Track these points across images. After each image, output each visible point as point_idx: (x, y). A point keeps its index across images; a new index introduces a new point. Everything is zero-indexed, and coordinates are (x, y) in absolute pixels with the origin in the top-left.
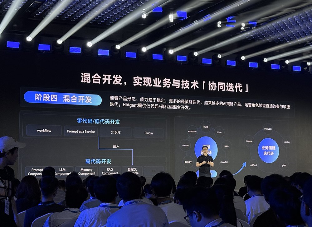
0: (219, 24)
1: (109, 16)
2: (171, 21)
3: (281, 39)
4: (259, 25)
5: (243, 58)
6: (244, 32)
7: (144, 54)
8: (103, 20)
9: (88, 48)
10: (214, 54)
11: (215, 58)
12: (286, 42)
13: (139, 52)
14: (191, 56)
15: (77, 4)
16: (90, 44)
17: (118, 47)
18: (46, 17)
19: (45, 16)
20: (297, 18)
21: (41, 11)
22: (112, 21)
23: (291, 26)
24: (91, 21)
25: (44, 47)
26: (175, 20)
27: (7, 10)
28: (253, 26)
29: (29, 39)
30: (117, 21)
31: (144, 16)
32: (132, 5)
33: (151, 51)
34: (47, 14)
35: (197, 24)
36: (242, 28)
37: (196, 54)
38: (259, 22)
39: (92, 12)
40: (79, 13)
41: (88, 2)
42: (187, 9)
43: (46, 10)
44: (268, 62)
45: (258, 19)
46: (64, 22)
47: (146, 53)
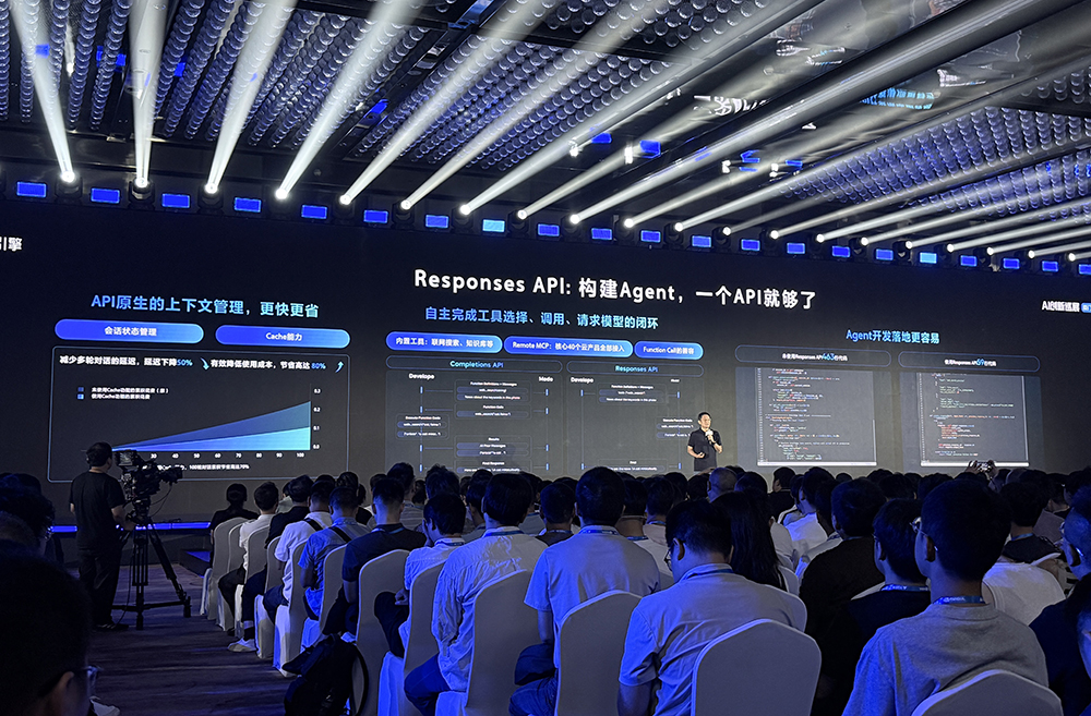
0: (726, 164)
1: (505, 153)
2: (629, 160)
3: (853, 195)
4: (806, 167)
5: (775, 235)
6: (776, 181)
7: (575, 229)
8: (492, 161)
9: (462, 218)
10: (715, 226)
11: (717, 235)
12: (861, 201)
13: (565, 225)
14: (668, 232)
15: (441, 128)
16: (466, 209)
17: (522, 214)
18: (379, 157)
19: (377, 154)
20: (885, 153)
21: (368, 144)
22: (510, 163)
23: (874, 168)
24: (469, 163)
25: (375, 217)
26: (637, 161)
27: (302, 142)
28: (795, 169)
29: (346, 199)
30: (521, 162)
31: (574, 153)
32: (550, 129)
33: (587, 223)
34: (381, 149)
35: (681, 167)
36: (773, 175)
37: (679, 227)
38: (807, 160)
39: (469, 145)
40: (445, 146)
41: (462, 125)
42: (660, 137)
43: (379, 142)
44: (826, 241)
45: (805, 155)
46: (413, 166)
47: (578, 226)
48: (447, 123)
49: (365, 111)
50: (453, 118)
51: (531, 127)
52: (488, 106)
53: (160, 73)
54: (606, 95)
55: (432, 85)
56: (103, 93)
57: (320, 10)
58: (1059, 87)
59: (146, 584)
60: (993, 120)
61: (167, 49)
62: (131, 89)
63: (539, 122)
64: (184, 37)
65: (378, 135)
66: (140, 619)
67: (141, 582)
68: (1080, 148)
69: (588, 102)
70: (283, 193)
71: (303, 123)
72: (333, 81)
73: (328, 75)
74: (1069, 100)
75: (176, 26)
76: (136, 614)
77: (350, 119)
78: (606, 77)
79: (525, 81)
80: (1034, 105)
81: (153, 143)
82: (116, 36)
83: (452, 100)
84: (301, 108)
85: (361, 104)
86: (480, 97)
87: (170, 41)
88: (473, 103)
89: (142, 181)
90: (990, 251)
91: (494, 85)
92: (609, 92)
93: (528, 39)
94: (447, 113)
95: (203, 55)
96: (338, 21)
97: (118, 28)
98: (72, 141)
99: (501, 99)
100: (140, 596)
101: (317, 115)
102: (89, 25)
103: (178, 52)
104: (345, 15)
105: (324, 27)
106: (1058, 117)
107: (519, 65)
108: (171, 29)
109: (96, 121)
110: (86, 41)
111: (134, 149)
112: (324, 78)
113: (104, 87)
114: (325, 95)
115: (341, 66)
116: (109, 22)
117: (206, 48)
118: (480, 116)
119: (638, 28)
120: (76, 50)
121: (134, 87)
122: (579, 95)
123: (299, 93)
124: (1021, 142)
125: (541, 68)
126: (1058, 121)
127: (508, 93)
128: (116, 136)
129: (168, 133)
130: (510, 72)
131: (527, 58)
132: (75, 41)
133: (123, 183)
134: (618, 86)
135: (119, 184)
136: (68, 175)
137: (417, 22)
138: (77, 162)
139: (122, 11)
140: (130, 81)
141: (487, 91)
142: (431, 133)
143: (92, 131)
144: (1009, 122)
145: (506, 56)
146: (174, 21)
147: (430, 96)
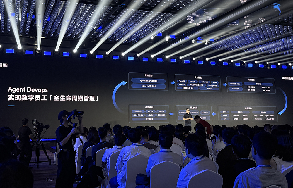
0: (193, 41)
1: (133, 39)
2: (167, 40)
3: (228, 48)
4: (215, 41)
5: (207, 59)
6: (207, 45)
7: (152, 59)
8: (130, 41)
9: (122, 56)
10: (191, 57)
11: (191, 59)
12: (231, 50)
13: (150, 57)
14: (178, 59)
15: (117, 33)
16: (123, 54)
17: (138, 55)
18: (100, 41)
19: (100, 40)
20: (237, 37)
21: (97, 37)
22: (135, 41)
23: (234, 41)
24: (124, 42)
25: (99, 56)
26: (169, 40)
27: (80, 37)
28: (212, 41)
29: (92, 52)
30: (138, 41)
31: (152, 38)
32: (146, 32)
33: (156, 57)
34: (101, 39)
35: (181, 41)
36: (206, 43)
37: (181, 58)
38: (215, 39)
39: (124, 37)
40: (117, 37)
41: (122, 32)
42: (175, 34)
43: (100, 37)
44: (221, 61)
45: (215, 38)
46: (109, 43)
47: (153, 58)
48: (118, 31)
49: (97, 29)
50: (120, 30)
51: (141, 32)
52: (129, 27)
53: (44, 20)
54: (161, 23)
55: (114, 22)
56: (29, 26)
57: (85, 3)
58: (285, 18)
59: (40, 156)
60: (267, 27)
61: (45, 14)
62: (36, 25)
63: (143, 31)
64: (50, 11)
65: (100, 35)
66: (38, 165)
67: (38, 155)
68: (292, 35)
69: (155, 25)
70: (75, 51)
71: (80, 32)
72: (88, 21)
73: (87, 20)
74: (288, 22)
75: (48, 8)
76: (37, 164)
77: (93, 31)
78: (160, 18)
79: (139, 20)
80: (278, 23)
81: (42, 38)
82: (32, 11)
83: (120, 25)
84: (80, 28)
85: (96, 27)
86: (127, 24)
87: (46, 12)
88: (125, 26)
89: (39, 48)
90: (267, 63)
91: (131, 21)
92: (161, 22)
93: (140, 9)
94: (118, 29)
95: (55, 16)
96: (89, 6)
97: (33, 9)
98: (21, 38)
99: (132, 25)
100: (38, 159)
101: (84, 30)
102: (25, 8)
103: (48, 15)
104: (91, 4)
105: (86, 7)
106: (285, 26)
107: (137, 16)
108: (46, 9)
109: (27, 33)
110: (24, 12)
111: (37, 40)
112: (86, 21)
113: (29, 24)
114: (86, 25)
115: (90, 17)
116: (30, 7)
117: (56, 14)
118: (127, 29)
119: (169, 5)
120: (22, 15)
121: (37, 24)
122: (153, 23)
123: (79, 24)
124: (275, 33)
125: (143, 17)
126: (285, 28)
127: (134, 23)
128: (32, 37)
129: (46, 36)
130: (135, 18)
131: (139, 14)
132: (21, 12)
133: (34, 49)
134: (164, 21)
135: (33, 49)
136: (20, 47)
137: (110, 5)
138: (22, 44)
139: (34, 4)
140: (36, 22)
141: (129, 23)
142: (114, 34)
143: (26, 36)
144: (272, 28)
145: (134, 13)
146: (47, 7)
147: (114, 24)
